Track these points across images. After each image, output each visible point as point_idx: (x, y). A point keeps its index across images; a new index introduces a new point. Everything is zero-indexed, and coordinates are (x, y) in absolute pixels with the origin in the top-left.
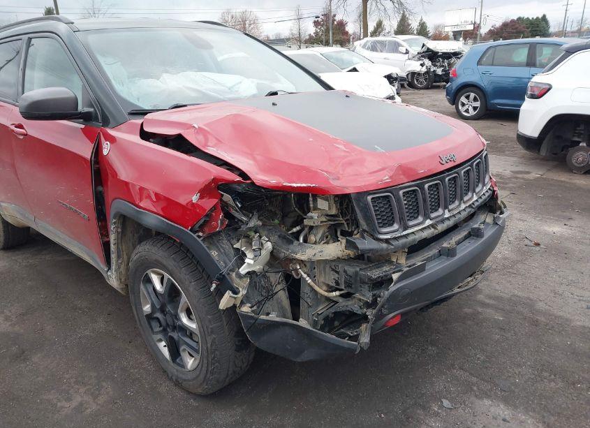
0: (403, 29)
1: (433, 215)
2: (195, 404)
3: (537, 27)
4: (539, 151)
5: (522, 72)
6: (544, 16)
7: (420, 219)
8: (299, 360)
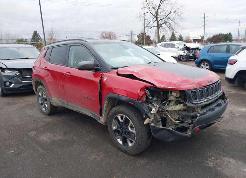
0: (173, 38)
1: (207, 98)
2: (132, 158)
3: (227, 37)
4: (234, 83)
5: (225, 55)
6: (230, 33)
7: (204, 98)
8: (168, 141)
